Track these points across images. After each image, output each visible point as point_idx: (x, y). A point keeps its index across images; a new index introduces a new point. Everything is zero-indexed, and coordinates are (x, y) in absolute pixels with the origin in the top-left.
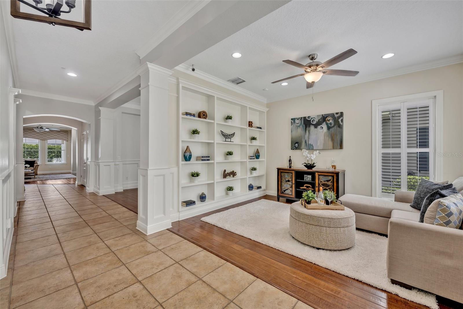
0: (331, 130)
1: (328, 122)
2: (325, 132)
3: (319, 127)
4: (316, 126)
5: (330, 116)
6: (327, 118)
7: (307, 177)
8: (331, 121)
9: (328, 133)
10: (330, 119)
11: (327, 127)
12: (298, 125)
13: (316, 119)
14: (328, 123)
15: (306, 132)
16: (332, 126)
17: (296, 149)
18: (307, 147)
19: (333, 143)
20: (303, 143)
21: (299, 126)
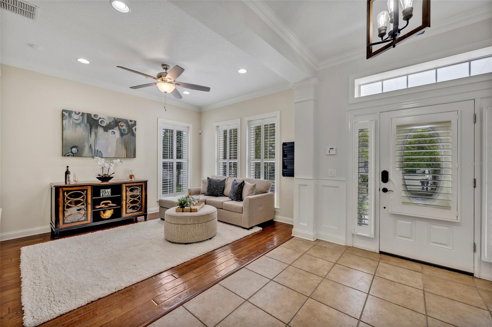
0: (124, 137)
1: (121, 127)
2: (118, 138)
3: (110, 131)
4: (106, 129)
5: (124, 122)
6: (120, 123)
7: (104, 192)
8: (124, 127)
9: (121, 140)
10: (123, 125)
11: (120, 132)
12: (78, 122)
13: (106, 120)
14: (121, 129)
15: (91, 134)
16: (126, 133)
17: (73, 156)
18: (92, 153)
19: (127, 151)
20: (87, 149)
21: (79, 124)
